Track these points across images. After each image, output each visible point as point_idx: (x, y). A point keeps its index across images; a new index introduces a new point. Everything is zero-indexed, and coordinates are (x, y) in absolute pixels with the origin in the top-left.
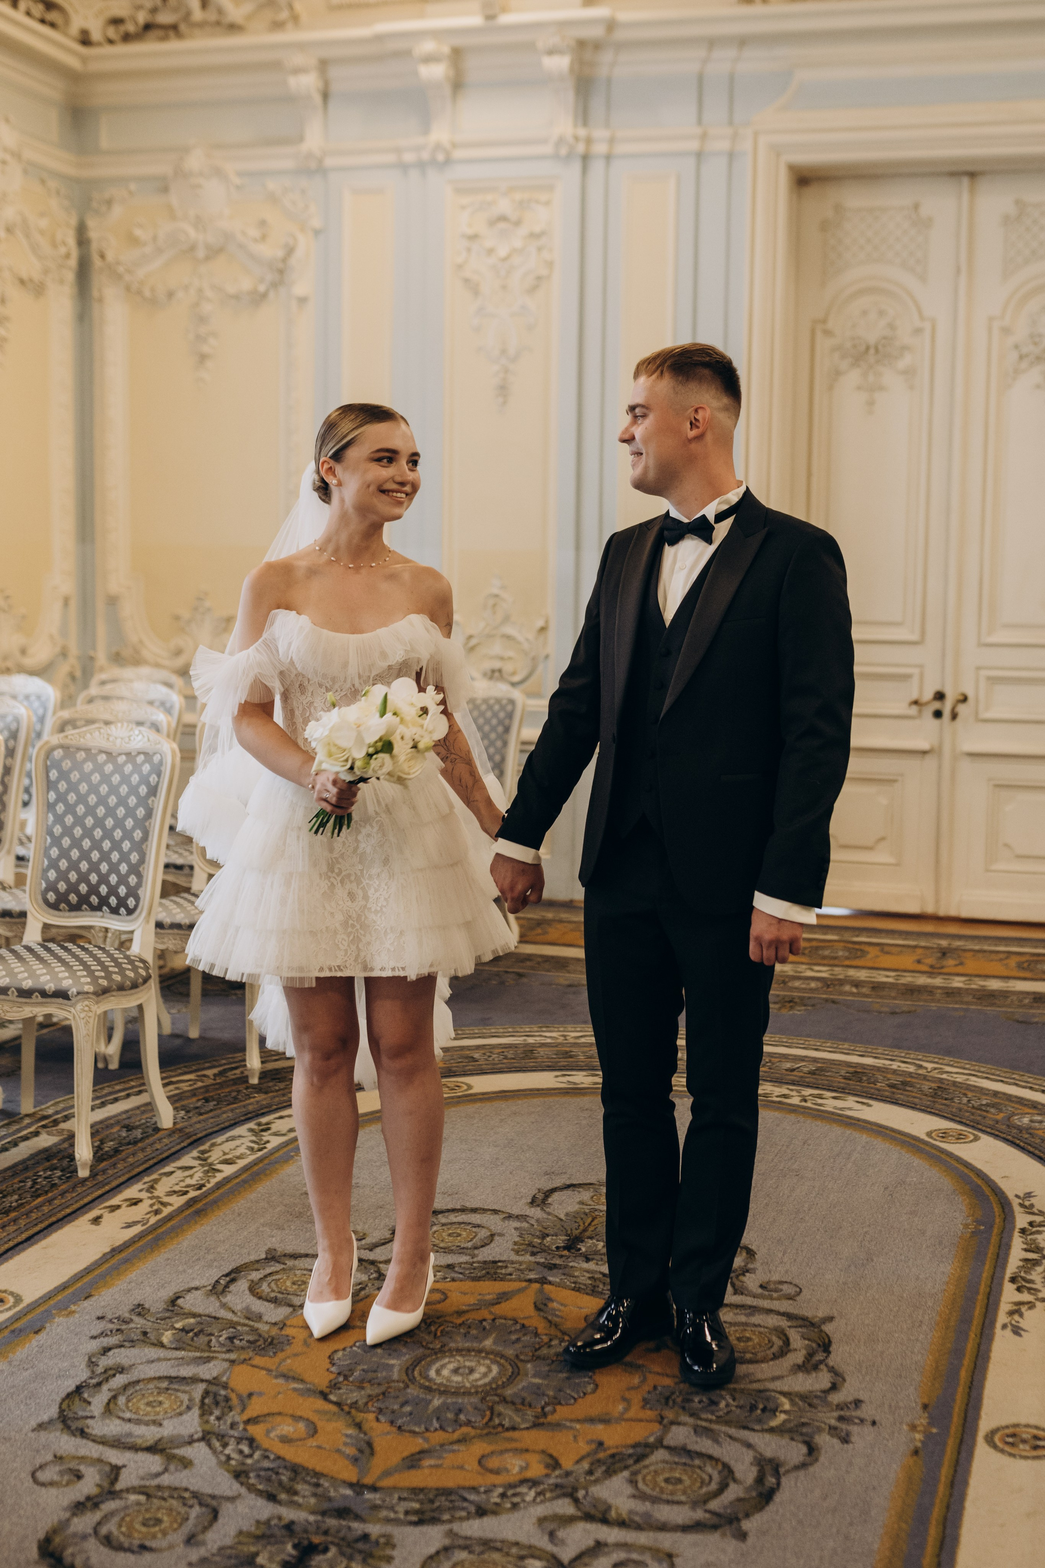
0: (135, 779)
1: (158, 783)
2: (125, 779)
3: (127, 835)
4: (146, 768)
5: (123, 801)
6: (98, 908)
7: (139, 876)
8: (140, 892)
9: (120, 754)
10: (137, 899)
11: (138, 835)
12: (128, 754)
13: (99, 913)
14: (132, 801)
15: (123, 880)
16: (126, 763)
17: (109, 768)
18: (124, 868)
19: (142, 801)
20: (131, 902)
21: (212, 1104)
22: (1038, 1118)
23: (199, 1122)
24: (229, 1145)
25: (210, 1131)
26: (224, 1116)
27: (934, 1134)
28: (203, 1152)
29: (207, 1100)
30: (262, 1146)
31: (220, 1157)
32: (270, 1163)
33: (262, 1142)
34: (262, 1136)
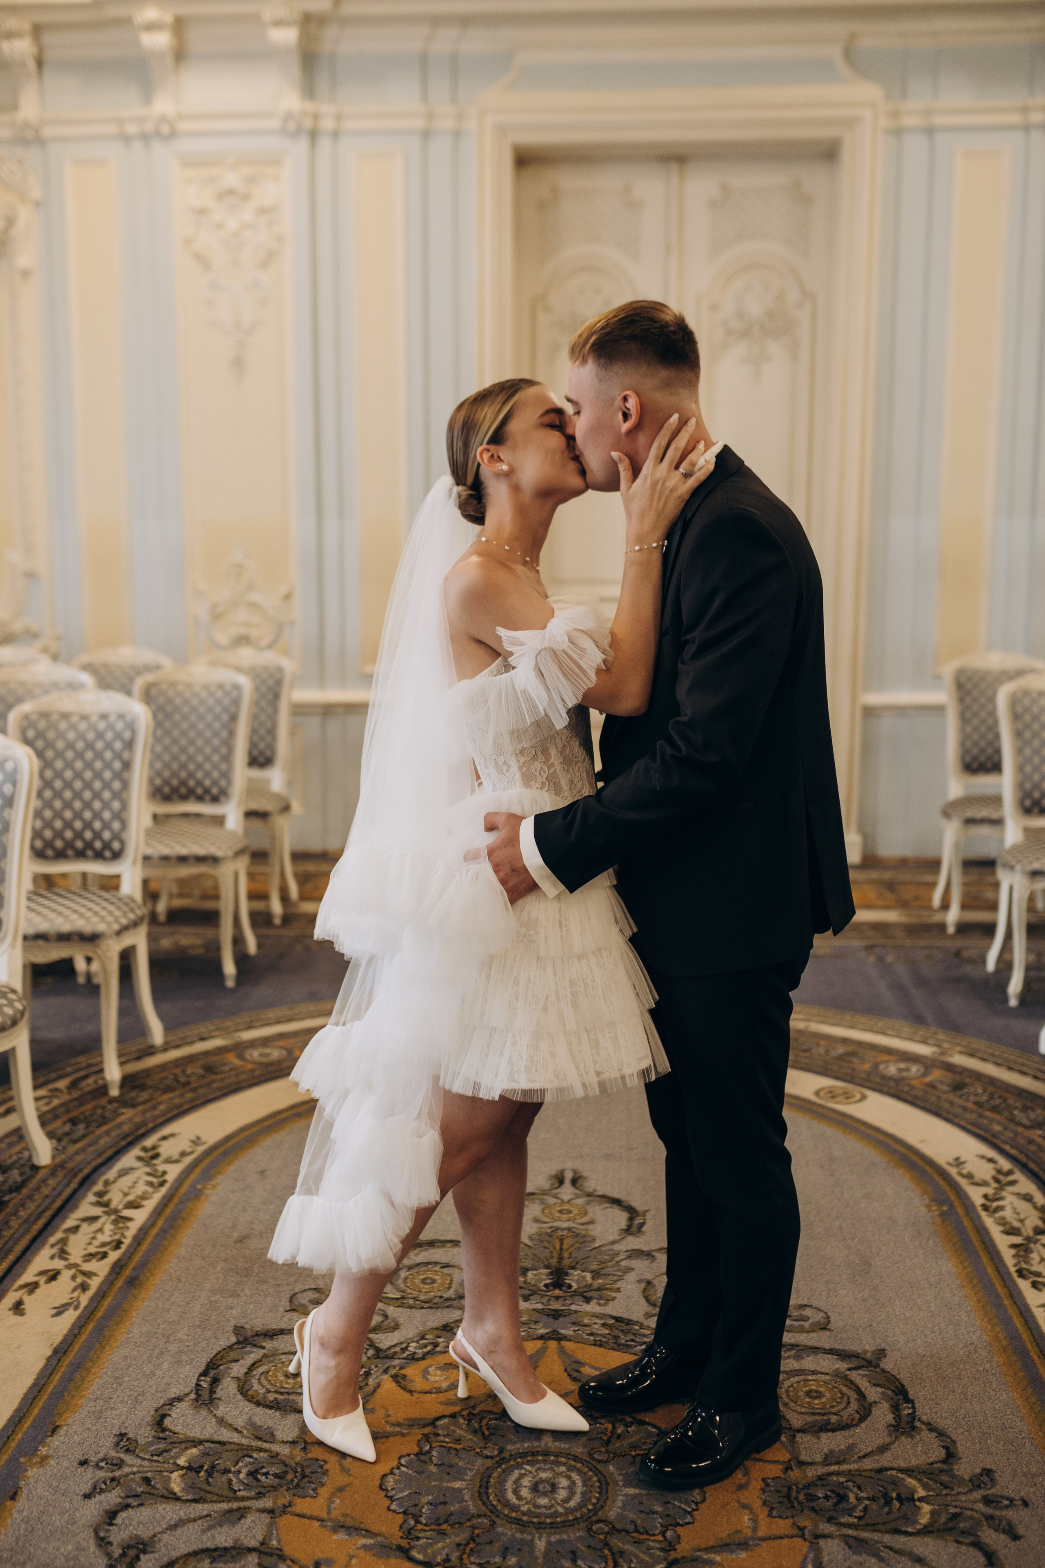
1: (14, 792)
21: (81, 1126)
22: (902, 1065)
23: (77, 1153)
24: (125, 1182)
25: (94, 1164)
26: (102, 1142)
27: (822, 1094)
28: (100, 1194)
29: (74, 1122)
30: (161, 1179)
31: (122, 1200)
32: (180, 1202)
33: (159, 1174)
34: (155, 1165)
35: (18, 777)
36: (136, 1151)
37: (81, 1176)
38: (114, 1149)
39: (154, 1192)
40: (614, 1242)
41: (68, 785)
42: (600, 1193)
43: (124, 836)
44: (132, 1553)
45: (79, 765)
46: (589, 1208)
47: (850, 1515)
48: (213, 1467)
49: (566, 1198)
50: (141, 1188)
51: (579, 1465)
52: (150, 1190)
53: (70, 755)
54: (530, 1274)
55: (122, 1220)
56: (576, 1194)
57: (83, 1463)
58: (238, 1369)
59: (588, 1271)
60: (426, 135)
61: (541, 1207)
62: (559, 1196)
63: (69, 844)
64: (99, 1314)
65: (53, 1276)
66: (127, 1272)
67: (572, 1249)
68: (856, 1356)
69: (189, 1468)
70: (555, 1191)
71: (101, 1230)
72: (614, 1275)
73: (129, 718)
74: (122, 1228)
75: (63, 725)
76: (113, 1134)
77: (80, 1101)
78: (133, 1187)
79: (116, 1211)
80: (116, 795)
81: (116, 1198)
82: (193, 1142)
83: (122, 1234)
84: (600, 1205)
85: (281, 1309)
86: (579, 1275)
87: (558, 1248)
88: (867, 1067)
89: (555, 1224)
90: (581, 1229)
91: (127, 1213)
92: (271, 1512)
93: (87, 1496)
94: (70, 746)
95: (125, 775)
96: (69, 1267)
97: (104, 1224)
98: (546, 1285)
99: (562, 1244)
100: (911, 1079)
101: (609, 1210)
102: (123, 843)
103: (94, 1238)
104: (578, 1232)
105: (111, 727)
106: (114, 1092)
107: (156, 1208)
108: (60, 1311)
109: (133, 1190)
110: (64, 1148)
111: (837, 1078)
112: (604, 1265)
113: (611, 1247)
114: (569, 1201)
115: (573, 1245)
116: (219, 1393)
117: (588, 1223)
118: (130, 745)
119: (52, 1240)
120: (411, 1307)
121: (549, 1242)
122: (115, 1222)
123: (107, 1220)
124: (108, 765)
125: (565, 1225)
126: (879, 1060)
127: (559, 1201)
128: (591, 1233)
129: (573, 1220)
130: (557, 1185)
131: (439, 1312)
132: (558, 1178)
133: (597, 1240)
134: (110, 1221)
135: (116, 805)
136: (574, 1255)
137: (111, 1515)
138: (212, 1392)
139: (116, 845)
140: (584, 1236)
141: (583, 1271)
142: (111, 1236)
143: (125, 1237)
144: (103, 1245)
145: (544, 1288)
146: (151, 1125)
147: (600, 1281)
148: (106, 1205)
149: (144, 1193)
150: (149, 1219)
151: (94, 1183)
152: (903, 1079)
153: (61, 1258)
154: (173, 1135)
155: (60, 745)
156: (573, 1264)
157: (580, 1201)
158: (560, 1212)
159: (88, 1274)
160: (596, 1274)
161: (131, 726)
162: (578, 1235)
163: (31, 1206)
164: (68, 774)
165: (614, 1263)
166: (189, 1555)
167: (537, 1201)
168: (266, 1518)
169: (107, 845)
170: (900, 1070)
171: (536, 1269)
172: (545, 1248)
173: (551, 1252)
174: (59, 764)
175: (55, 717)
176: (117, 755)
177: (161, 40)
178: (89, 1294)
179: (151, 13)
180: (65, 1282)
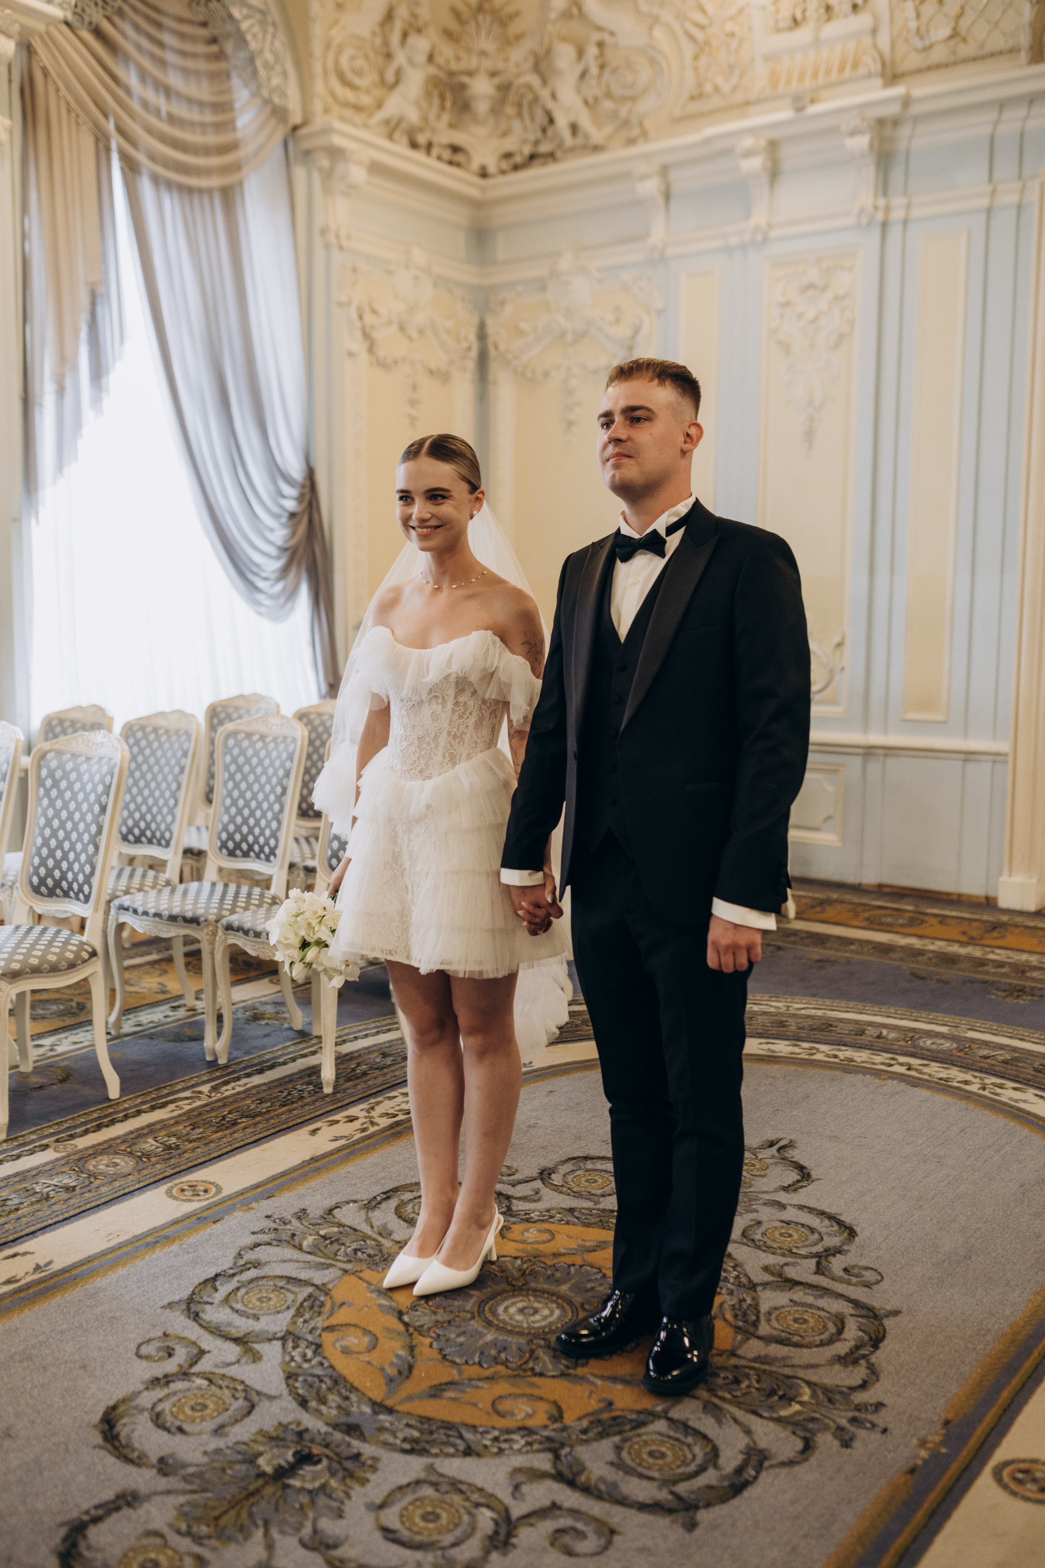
40: (766, 1192)
42: (794, 1159)
44: (248, 1266)
46: (773, 1167)
47: (730, 1393)
48: (337, 1240)
51: (567, 1307)
57: (267, 1217)
58: (407, 1196)
60: (989, 211)
64: (357, 1146)
65: (351, 1119)
66: (398, 1129)
68: (870, 1309)
69: (325, 1238)
84: (784, 1166)
92: (346, 1271)
93: (253, 1233)
96: (366, 1117)
101: (788, 1172)
108: (336, 1139)
113: (759, 1195)
116: (383, 1205)
117: (759, 1176)
119: (372, 1101)
120: (561, 1192)
131: (576, 1200)
137: (257, 1245)
138: (380, 1203)
144: (400, 1110)
153: (368, 1111)
159: (373, 1124)
163: (380, 1079)
166: (278, 1277)
168: (339, 1273)
177: (756, 164)
178: (363, 1134)
179: (748, 142)
180: (357, 1124)
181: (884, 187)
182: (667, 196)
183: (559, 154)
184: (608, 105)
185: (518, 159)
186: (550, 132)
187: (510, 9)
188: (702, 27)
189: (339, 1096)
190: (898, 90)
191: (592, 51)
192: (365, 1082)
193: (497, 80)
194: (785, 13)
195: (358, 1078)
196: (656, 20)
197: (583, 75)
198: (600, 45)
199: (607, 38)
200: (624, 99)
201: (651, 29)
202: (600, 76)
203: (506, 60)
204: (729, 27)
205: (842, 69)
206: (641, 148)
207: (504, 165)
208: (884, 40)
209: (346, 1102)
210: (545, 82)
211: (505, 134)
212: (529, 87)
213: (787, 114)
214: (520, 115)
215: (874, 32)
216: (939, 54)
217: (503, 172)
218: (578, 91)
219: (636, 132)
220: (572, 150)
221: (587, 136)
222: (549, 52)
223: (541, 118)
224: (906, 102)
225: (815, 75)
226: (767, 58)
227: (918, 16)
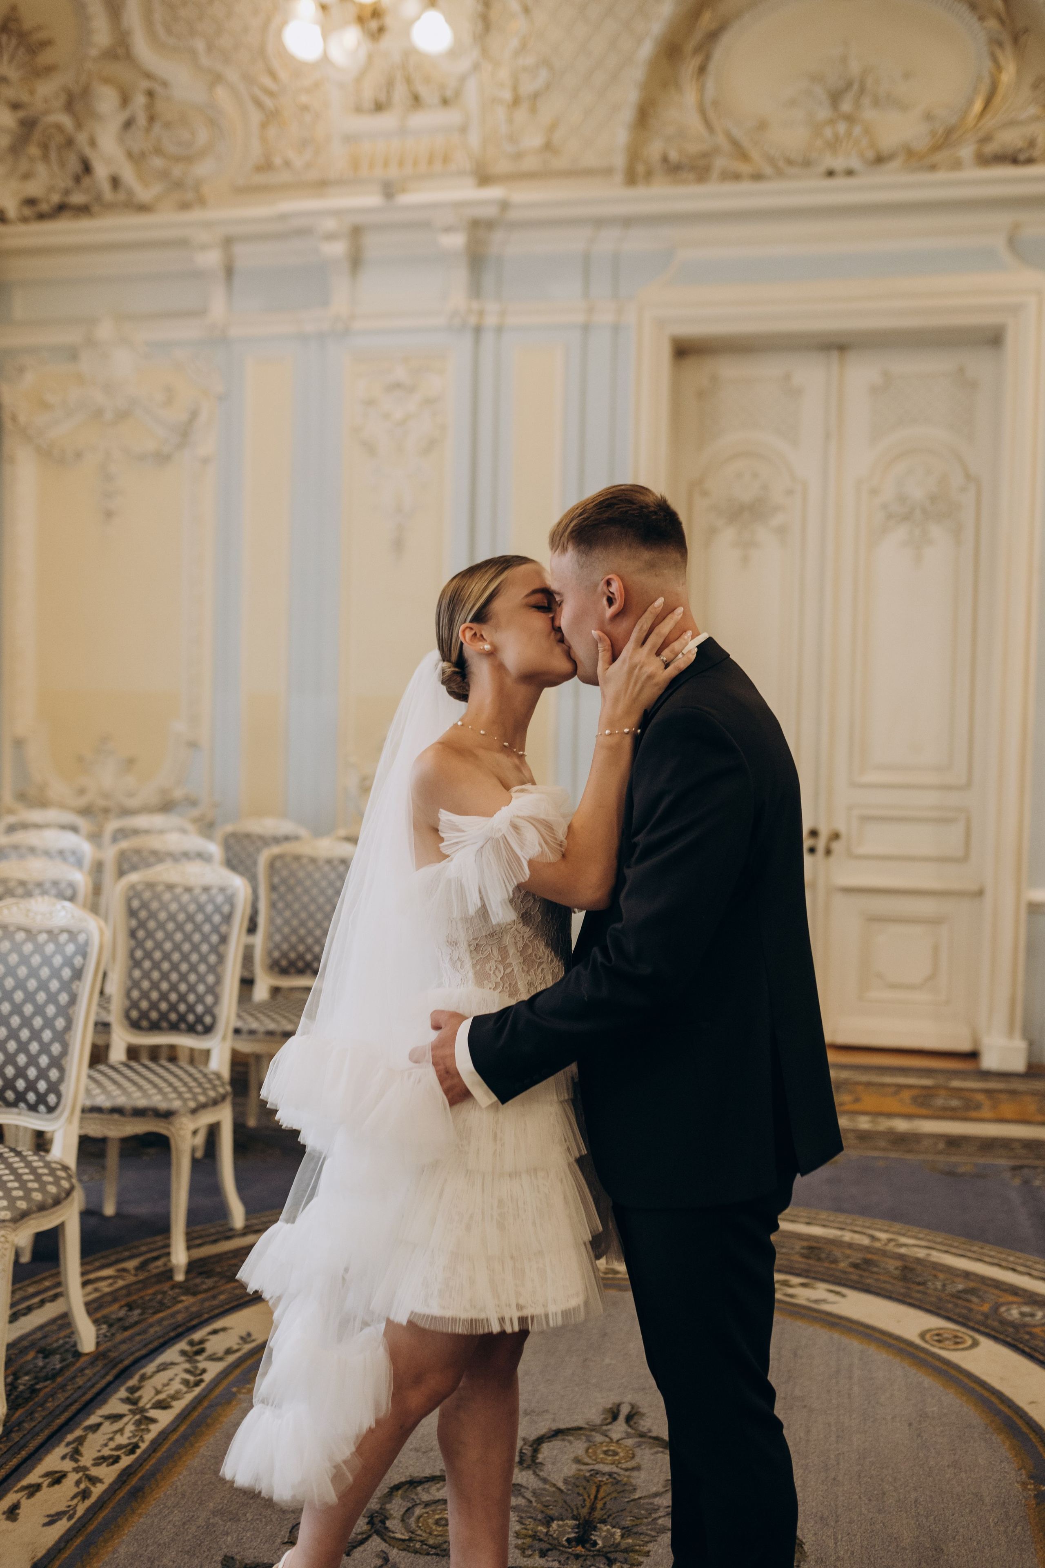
0: (58, 960)
1: (83, 965)
2: (47, 961)
3: (49, 1023)
4: (70, 949)
5: (43, 986)
6: (14, 1104)
7: (62, 1070)
8: (63, 1088)
9: (40, 932)
10: (59, 1096)
11: (60, 1023)
12: (50, 932)
13: (15, 1110)
14: (54, 985)
15: (43, 1074)
16: (47, 942)
17: (28, 948)
18: (44, 1060)
19: (66, 986)
20: (52, 1099)
21: (137, 1312)
22: (1026, 1309)
23: (123, 1342)
24: (163, 1376)
25: (138, 1354)
26: (152, 1331)
27: (928, 1337)
28: (133, 1390)
29: (130, 1307)
30: (198, 1378)
31: (153, 1398)
32: (210, 1406)
33: (198, 1372)
34: (197, 1361)
35: (89, 950)
36: (183, 1345)
37: (121, 1366)
38: (161, 1340)
39: (186, 1393)
40: (656, 1495)
41: (167, 956)
42: (654, 1434)
43: (216, 1010)
45: (178, 937)
46: (638, 1452)
49: (615, 1436)
50: (176, 1386)
52: (184, 1389)
53: (171, 926)
54: (554, 1525)
55: (147, 1422)
56: (626, 1432)
59: (619, 1528)
60: (586, 328)
61: (586, 1445)
62: (609, 1434)
63: (164, 1016)
64: (91, 1528)
65: (57, 1478)
66: (134, 1481)
67: (607, 1499)
70: (605, 1428)
71: (121, 1431)
72: (647, 1535)
73: (229, 892)
74: (143, 1430)
75: (167, 896)
76: (165, 1323)
77: (144, 1284)
78: (168, 1385)
79: (143, 1410)
80: (212, 969)
81: (147, 1396)
82: (242, 1338)
83: (141, 1437)
84: (650, 1448)
85: (279, 1541)
86: (608, 1530)
87: (592, 1497)
88: (986, 1308)
89: (597, 1467)
90: (623, 1476)
91: (153, 1413)
94: (172, 917)
95: (221, 949)
96: (76, 1470)
97: (126, 1424)
98: (568, 1540)
99: (598, 1491)
100: (1035, 1326)
101: (660, 1455)
102: (214, 1018)
103: (111, 1439)
104: (619, 1479)
105: (212, 900)
106: (180, 1277)
107: (183, 1411)
108: (53, 1519)
109: (166, 1388)
110: (113, 1335)
111: (948, 1319)
112: (638, 1522)
113: (650, 1501)
114: (618, 1441)
115: (609, 1494)
117: (633, 1469)
118: (228, 918)
119: (70, 1437)
120: (416, 1552)
121: (585, 1489)
122: (138, 1423)
123: (130, 1420)
124: (205, 938)
125: (606, 1469)
126: (1001, 1300)
127: (608, 1440)
128: (634, 1481)
129: (617, 1463)
130: (608, 1421)
132: (613, 1412)
133: (638, 1491)
134: (132, 1421)
135: (211, 979)
136: (608, 1506)
139: (208, 1020)
140: (625, 1484)
141: (614, 1527)
142: (129, 1438)
143: (143, 1441)
144: (119, 1448)
145: (565, 1543)
146: (206, 1316)
147: (630, 1541)
148: (134, 1402)
149: (178, 1392)
150: (173, 1422)
151: (131, 1377)
152: (1025, 1325)
153: (73, 1458)
154: (224, 1329)
155: (163, 916)
156: (605, 1517)
157: (630, 1442)
158: (606, 1453)
159: (94, 1480)
160: (627, 1532)
161: (231, 900)
162: (618, 1482)
163: (61, 1397)
164: (168, 946)
165: (650, 1520)
167: (584, 1438)
169: (199, 1019)
170: (1023, 1314)
171: (562, 1520)
172: (578, 1494)
173: (584, 1500)
174: (160, 935)
175: (160, 888)
176: (215, 929)
177: (338, 249)
178: (88, 1503)
179: (330, 224)
180: (69, 1486)
181: (476, 290)
182: (229, 271)
183: (96, 209)
184: (157, 162)
185: (44, 207)
186: (86, 181)
187: (42, 35)
188: (271, 94)
189: (15, 1436)
190: (494, 192)
191: (140, 100)
192: (42, 1405)
193: (21, 114)
194: (368, 94)
195: (27, 1400)
196: (217, 79)
197: (128, 124)
198: (150, 94)
199: (159, 89)
200: (177, 159)
201: (212, 85)
202: (148, 130)
203: (32, 93)
204: (304, 99)
205: (430, 161)
206: (196, 215)
207: (27, 212)
208: (474, 139)
209: (32, 1446)
210: (79, 125)
211: (27, 176)
212: (59, 128)
213: (372, 199)
214: (45, 158)
215: (463, 129)
216: (530, 163)
217: (25, 220)
218: (121, 140)
219: (190, 196)
220: (109, 207)
221: (130, 193)
222: (86, 92)
223: (74, 164)
224: (504, 205)
225: (401, 164)
226: (349, 139)
227: (510, 120)
